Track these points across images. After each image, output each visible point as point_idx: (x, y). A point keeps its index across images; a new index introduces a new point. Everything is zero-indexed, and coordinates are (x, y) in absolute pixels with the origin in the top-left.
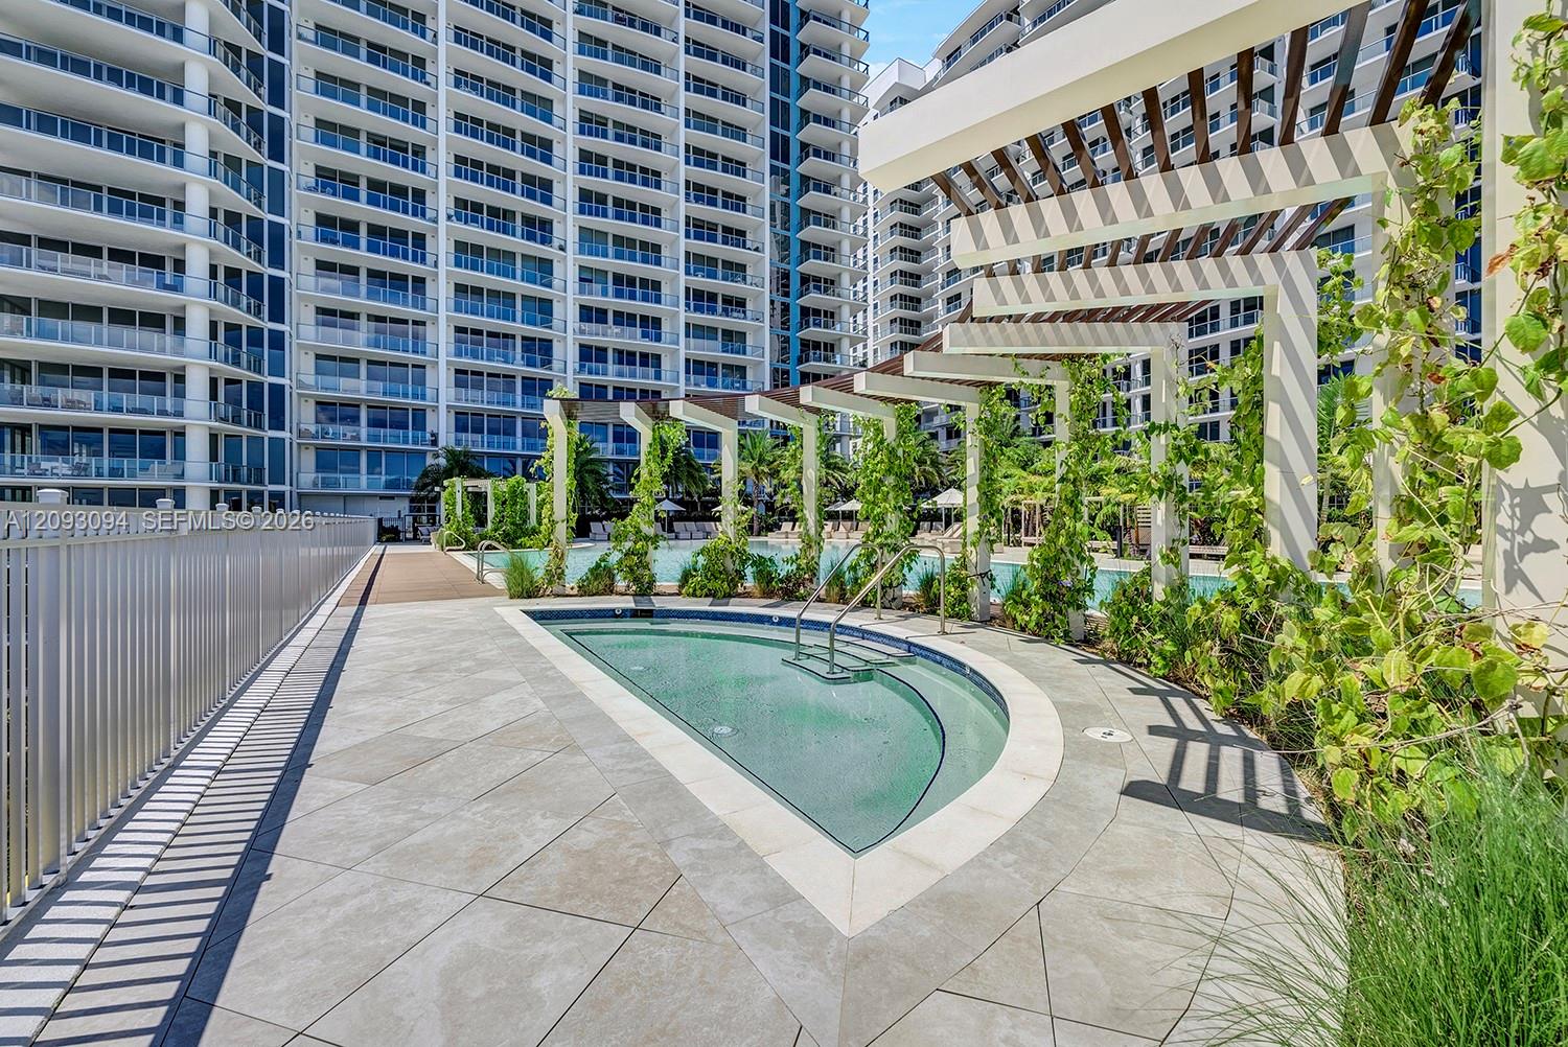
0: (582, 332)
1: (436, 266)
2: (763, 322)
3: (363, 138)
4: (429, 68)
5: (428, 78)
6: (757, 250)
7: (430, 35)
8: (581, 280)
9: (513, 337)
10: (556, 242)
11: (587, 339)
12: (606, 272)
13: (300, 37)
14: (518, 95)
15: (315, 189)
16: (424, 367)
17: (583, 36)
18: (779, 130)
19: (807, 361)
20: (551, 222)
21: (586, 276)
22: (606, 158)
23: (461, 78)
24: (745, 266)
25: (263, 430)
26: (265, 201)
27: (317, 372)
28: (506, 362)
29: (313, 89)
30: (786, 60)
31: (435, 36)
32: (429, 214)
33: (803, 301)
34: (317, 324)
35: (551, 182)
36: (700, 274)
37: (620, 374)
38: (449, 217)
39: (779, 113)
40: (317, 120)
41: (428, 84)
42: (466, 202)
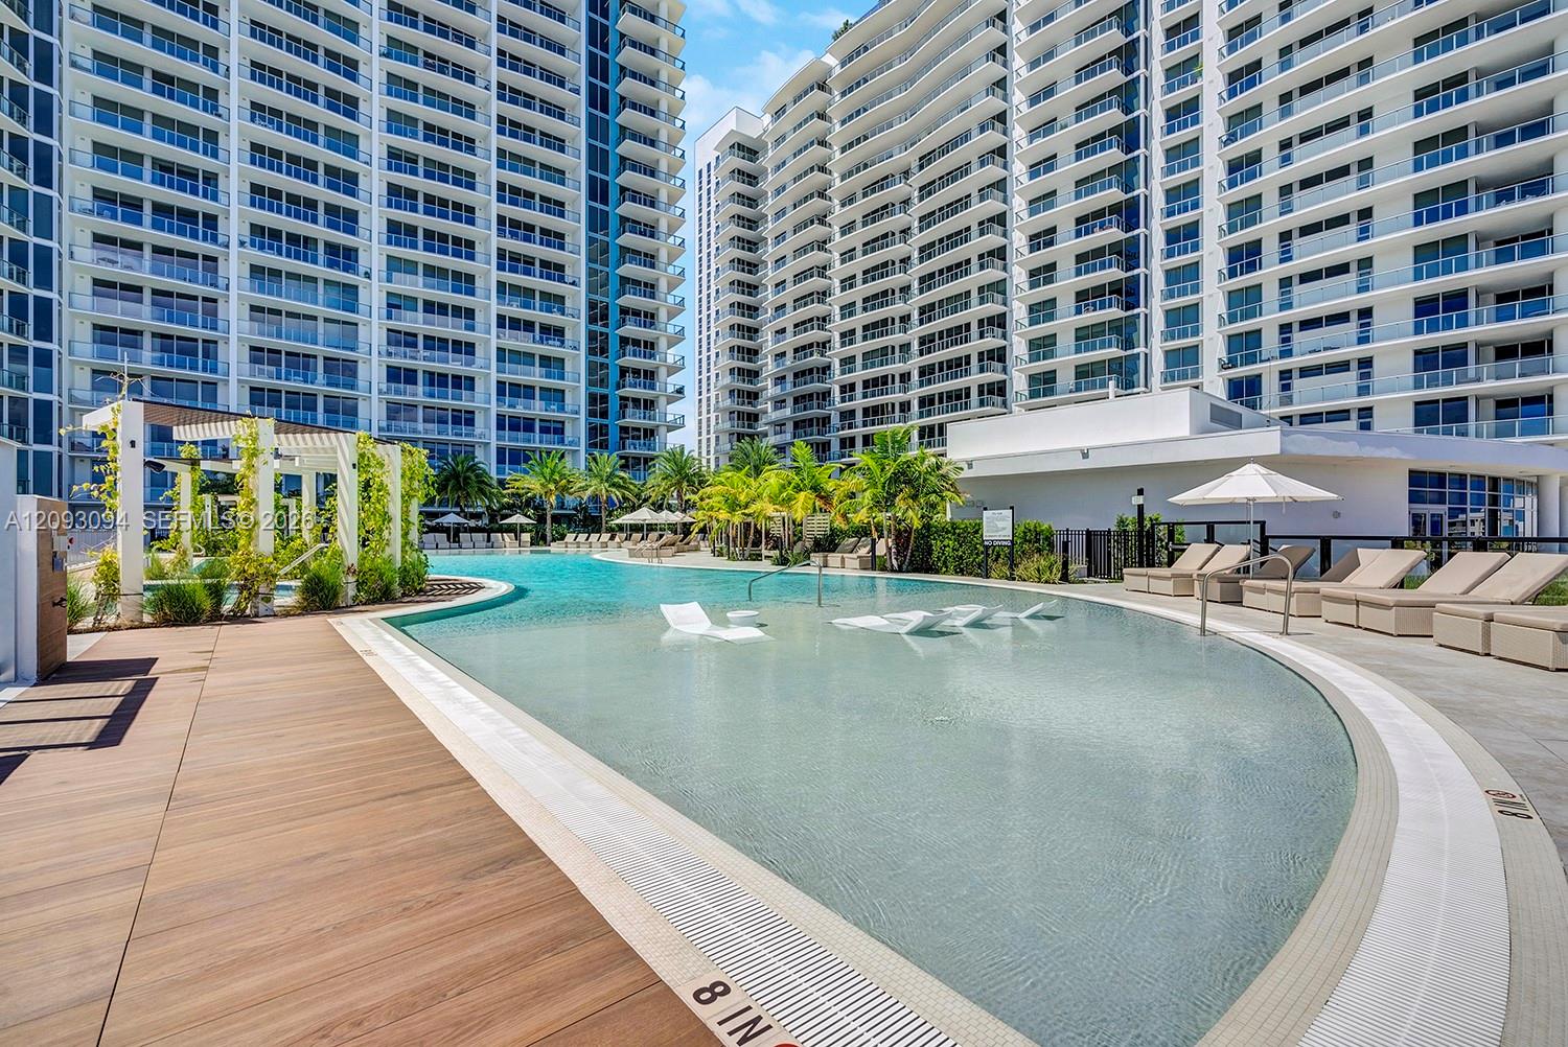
0: (389, 354)
1: (227, 289)
2: (579, 350)
3: (148, 164)
4: (221, 101)
5: (221, 110)
6: (573, 283)
7: (222, 69)
8: (389, 305)
9: (315, 357)
10: (362, 270)
11: (396, 361)
12: (416, 299)
13: (74, 64)
14: (321, 131)
15: (91, 212)
16: (215, 384)
17: (392, 78)
18: (598, 175)
19: (624, 387)
20: (356, 250)
21: (395, 301)
22: (416, 192)
23: (258, 110)
24: (563, 297)
25: (28, 444)
26: (31, 226)
27: (94, 388)
28: (306, 382)
29: (90, 116)
30: (605, 110)
31: (228, 70)
32: (221, 239)
33: (622, 332)
34: (94, 342)
35: (356, 213)
36: (515, 304)
37: (432, 396)
38: (242, 244)
39: (597, 159)
40: (95, 144)
41: (220, 116)
42: (263, 228)
